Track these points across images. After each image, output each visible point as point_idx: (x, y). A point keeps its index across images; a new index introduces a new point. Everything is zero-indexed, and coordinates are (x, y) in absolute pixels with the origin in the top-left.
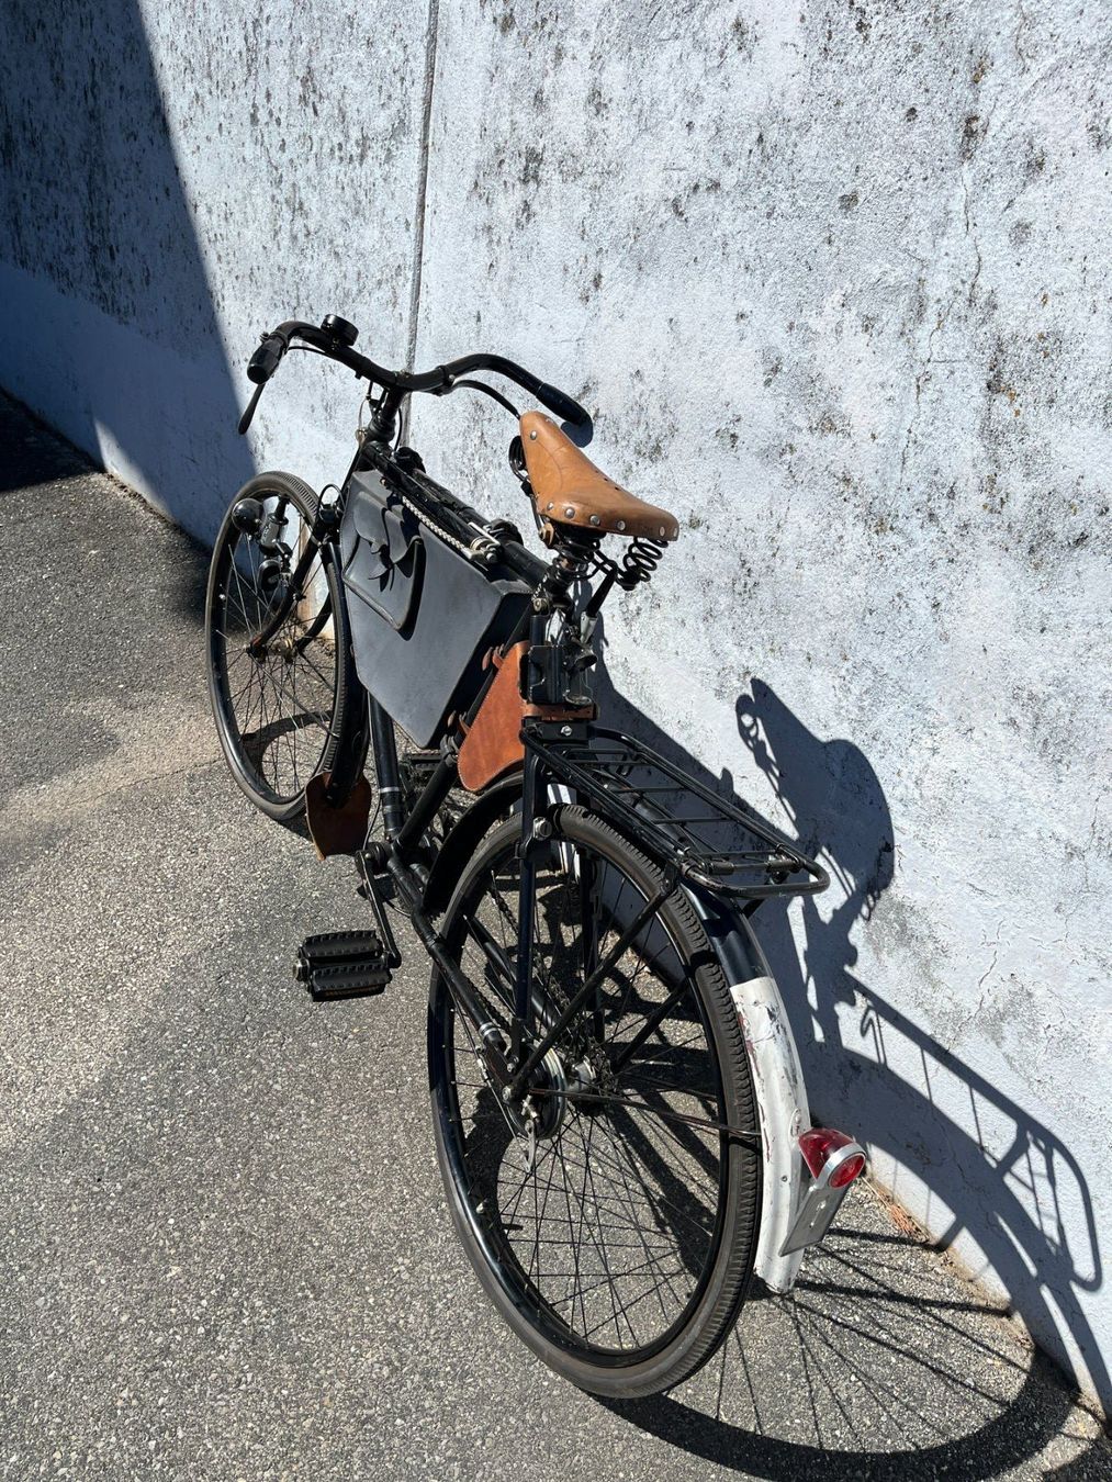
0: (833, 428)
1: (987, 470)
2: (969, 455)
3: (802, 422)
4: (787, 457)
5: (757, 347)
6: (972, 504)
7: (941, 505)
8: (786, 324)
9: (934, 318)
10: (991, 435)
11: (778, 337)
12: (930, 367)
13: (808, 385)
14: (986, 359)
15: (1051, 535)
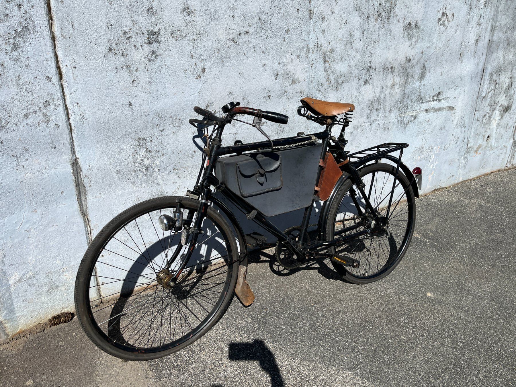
0: (295, 82)
1: (326, 77)
2: (323, 76)
3: (288, 84)
4: (286, 94)
5: (271, 71)
6: (326, 85)
7: (320, 88)
8: (278, 63)
9: (312, 52)
10: (326, 70)
11: (276, 67)
12: (313, 62)
13: (287, 75)
14: (322, 57)
15: (339, 83)
